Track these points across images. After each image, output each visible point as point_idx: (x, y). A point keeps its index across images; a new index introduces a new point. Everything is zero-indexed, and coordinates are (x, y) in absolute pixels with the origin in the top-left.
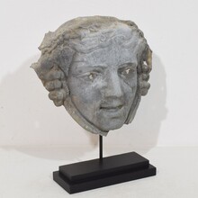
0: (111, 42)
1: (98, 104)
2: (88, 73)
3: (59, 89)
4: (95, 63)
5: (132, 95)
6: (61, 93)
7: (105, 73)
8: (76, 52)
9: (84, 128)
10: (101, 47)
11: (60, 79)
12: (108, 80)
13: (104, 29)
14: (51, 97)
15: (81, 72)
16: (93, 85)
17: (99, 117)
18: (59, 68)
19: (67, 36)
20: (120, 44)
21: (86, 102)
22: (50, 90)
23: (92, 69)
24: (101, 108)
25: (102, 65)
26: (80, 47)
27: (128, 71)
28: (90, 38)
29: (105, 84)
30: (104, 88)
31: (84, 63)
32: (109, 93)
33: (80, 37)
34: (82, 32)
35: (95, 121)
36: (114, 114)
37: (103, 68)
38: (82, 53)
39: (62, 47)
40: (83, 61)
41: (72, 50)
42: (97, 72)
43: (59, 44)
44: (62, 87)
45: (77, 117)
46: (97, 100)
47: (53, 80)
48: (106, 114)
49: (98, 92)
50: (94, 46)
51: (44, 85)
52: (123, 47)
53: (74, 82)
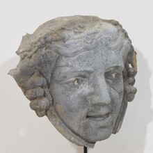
0: (97, 43)
1: (84, 112)
2: (73, 79)
3: (41, 97)
4: (81, 67)
5: (119, 101)
6: (44, 102)
7: (91, 78)
8: (60, 56)
9: (69, 140)
10: (87, 49)
11: (42, 87)
12: (94, 86)
13: (89, 30)
14: (32, 107)
15: (65, 77)
16: (79, 92)
17: (86, 127)
18: (41, 74)
19: (49, 38)
20: (107, 45)
21: (71, 110)
22: (31, 99)
23: (77, 74)
24: (87, 117)
25: (88, 69)
26: (64, 50)
27: (114, 75)
28: (75, 40)
29: (91, 90)
30: (91, 94)
31: (69, 67)
32: (96, 99)
33: (63, 40)
34: (66, 34)
35: (81, 132)
36: (101, 123)
37: (89, 73)
38: (66, 56)
39: (44, 51)
40: (67, 66)
41: (55, 54)
42: (83, 77)
43: (40, 47)
44: (45, 95)
45: (62, 129)
46: (84, 108)
47: (35, 87)
48: (93, 123)
49: (84, 99)
50: (79, 49)
51: (25, 93)
52: (110, 49)
53: (57, 89)
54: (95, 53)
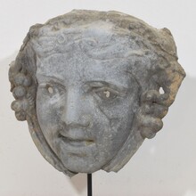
8: (36, 54)
34: (41, 29)
54: (68, 58)
